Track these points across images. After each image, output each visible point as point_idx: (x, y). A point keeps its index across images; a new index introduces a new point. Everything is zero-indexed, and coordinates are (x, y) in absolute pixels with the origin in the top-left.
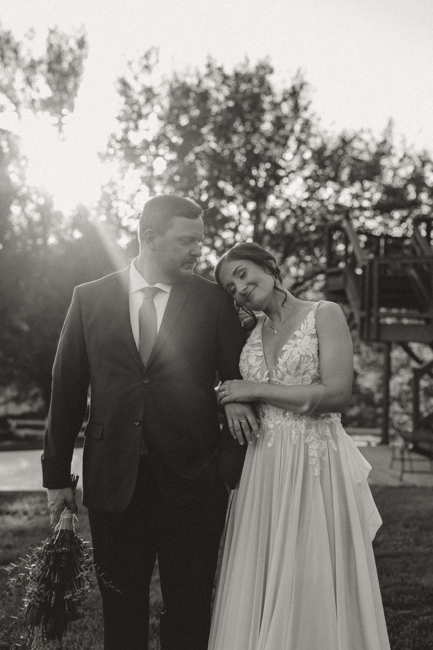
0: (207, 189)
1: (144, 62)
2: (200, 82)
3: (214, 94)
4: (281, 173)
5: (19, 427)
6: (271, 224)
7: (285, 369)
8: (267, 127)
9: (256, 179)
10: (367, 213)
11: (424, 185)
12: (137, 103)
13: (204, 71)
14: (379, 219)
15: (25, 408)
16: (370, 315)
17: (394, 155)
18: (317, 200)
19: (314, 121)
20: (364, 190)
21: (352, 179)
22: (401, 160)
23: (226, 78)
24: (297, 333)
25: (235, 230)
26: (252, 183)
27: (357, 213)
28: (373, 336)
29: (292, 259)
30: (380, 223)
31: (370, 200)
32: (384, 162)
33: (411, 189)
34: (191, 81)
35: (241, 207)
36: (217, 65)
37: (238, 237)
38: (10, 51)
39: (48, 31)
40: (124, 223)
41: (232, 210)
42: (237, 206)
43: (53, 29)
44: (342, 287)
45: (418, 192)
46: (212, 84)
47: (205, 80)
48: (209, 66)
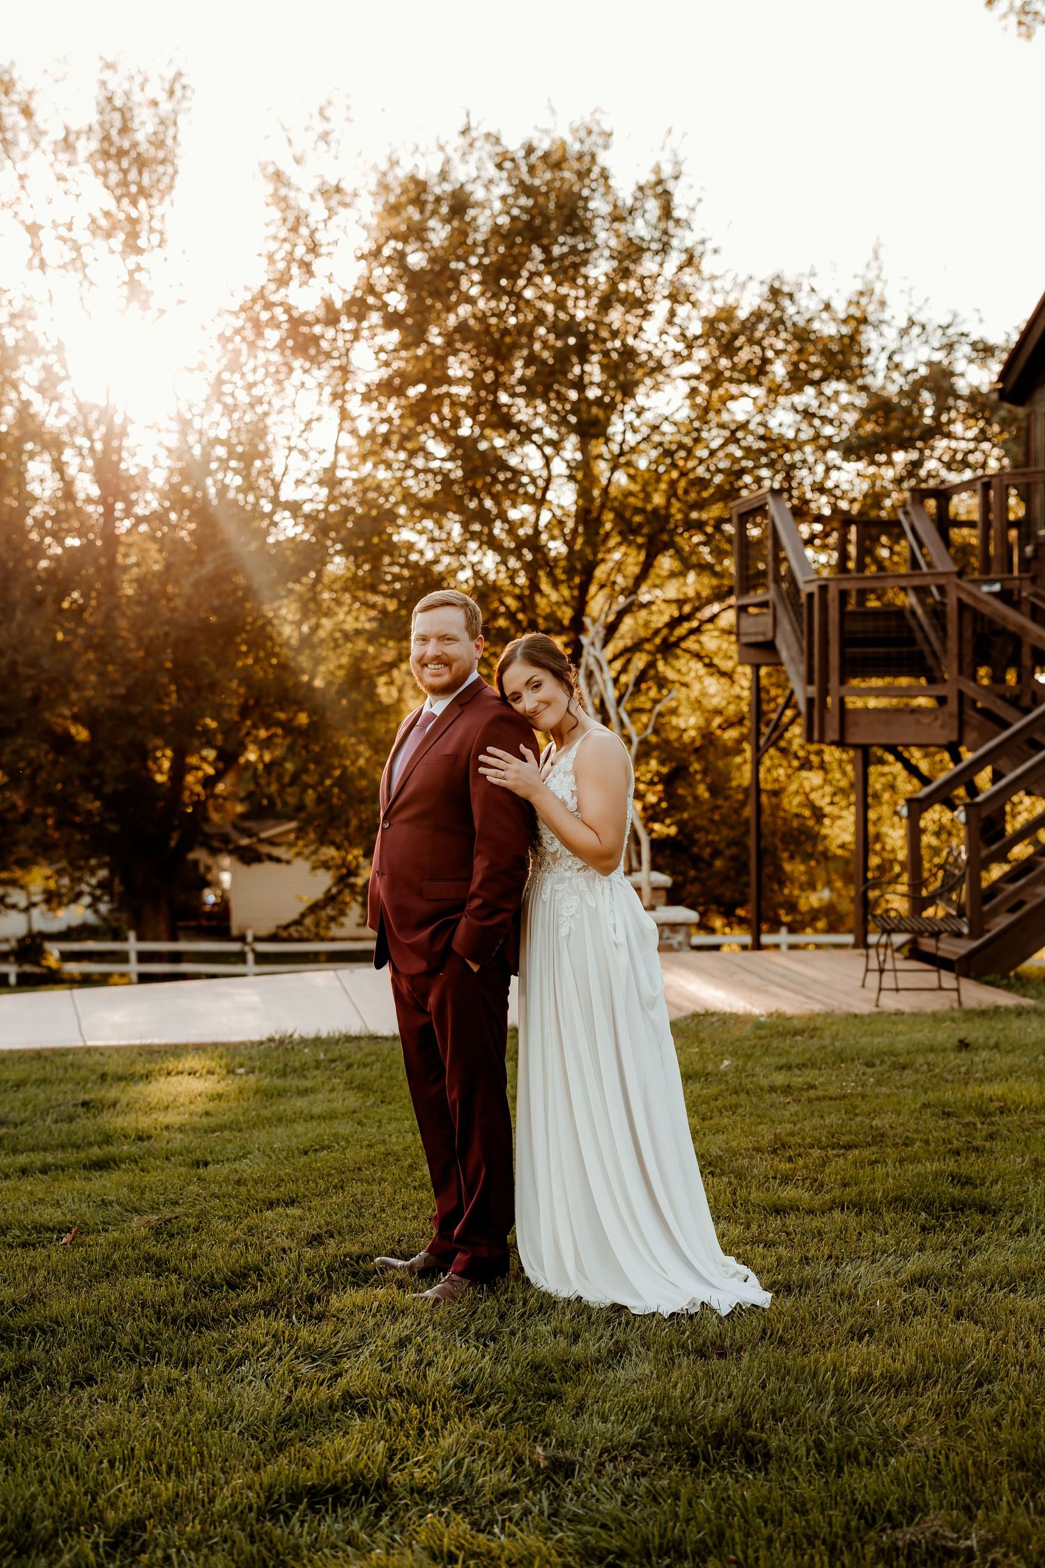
1: (321, 127)
2: (446, 166)
3: (478, 193)
5: (66, 957)
8: (599, 270)
9: (582, 384)
10: (832, 456)
11: (954, 391)
12: (304, 218)
13: (455, 142)
15: (76, 914)
16: (824, 692)
17: (889, 323)
18: (722, 426)
19: (704, 250)
20: (824, 402)
21: (798, 380)
22: (904, 333)
23: (504, 156)
25: (539, 502)
27: (807, 454)
28: (833, 735)
29: (666, 562)
30: (863, 476)
31: (838, 423)
32: (869, 338)
33: (926, 398)
34: (428, 169)
35: (548, 450)
36: (484, 129)
37: (545, 517)
38: (15, 109)
39: (100, 64)
40: (287, 494)
41: (529, 458)
42: (540, 447)
43: (110, 59)
44: (770, 636)
45: (941, 408)
46: (473, 170)
47: (457, 163)
48: (466, 131)
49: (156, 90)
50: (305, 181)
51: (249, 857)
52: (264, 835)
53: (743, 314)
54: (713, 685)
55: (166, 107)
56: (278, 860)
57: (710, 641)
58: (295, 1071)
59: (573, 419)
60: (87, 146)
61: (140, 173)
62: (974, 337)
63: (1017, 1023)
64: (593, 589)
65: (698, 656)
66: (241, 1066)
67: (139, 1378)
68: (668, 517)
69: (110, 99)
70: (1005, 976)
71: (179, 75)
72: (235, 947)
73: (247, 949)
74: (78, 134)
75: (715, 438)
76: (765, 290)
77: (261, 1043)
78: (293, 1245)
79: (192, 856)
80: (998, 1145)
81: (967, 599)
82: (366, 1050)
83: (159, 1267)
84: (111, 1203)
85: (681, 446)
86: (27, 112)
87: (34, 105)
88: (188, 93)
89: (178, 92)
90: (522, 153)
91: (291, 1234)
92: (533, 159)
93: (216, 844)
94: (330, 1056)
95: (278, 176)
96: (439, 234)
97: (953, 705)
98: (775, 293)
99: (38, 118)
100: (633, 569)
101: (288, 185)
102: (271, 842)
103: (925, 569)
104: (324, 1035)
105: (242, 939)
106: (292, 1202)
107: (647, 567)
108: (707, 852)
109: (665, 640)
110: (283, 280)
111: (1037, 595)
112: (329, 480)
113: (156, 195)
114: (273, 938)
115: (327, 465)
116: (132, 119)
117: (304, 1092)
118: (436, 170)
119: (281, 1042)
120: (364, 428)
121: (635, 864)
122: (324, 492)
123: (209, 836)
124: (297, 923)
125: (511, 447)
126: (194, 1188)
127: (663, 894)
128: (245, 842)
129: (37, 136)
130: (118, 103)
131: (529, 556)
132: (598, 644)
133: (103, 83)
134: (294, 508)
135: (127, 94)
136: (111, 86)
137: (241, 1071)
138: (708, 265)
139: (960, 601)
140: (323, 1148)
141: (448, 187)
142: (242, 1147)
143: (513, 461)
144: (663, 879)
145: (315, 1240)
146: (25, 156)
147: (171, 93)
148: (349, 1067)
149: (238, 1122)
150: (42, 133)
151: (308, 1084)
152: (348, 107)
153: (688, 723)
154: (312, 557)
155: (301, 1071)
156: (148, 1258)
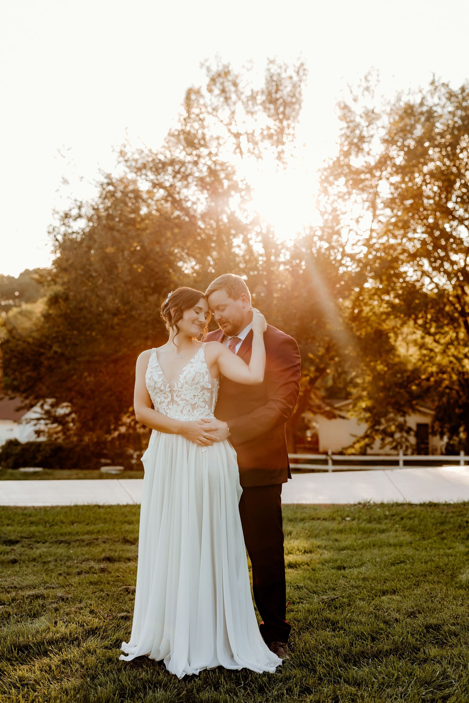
1: (364, 84)
2: (423, 99)
3: (438, 111)
7: (185, 381)
12: (358, 126)
13: (427, 88)
23: (451, 94)
24: (192, 360)
34: (416, 100)
36: (442, 81)
38: (230, 84)
39: (267, 62)
40: (348, 250)
41: (462, 232)
43: (272, 59)
46: (436, 101)
47: (429, 98)
48: (433, 83)
49: (291, 72)
50: (358, 109)
51: (331, 416)
52: (337, 405)
55: (295, 78)
56: (343, 418)
58: (375, 520)
60: (260, 98)
61: (285, 109)
66: (348, 516)
67: (334, 691)
69: (271, 77)
71: (302, 65)
72: (323, 457)
73: (329, 458)
74: (257, 92)
77: (355, 505)
78: (401, 618)
79: (303, 415)
82: (409, 511)
83: (334, 625)
84: (302, 587)
86: (235, 84)
87: (238, 81)
88: (306, 72)
89: (301, 73)
90: (460, 92)
91: (398, 611)
92: (465, 94)
93: (315, 410)
94: (391, 513)
95: (346, 107)
96: (419, 131)
99: (240, 86)
101: (350, 111)
102: (339, 409)
104: (385, 502)
105: (326, 453)
106: (394, 592)
110: (347, 154)
112: (368, 244)
113: (292, 118)
114: (341, 453)
115: (367, 237)
116: (281, 85)
117: (383, 531)
118: (418, 101)
119: (365, 505)
120: (384, 219)
122: (365, 249)
123: (311, 406)
124: (352, 447)
125: (454, 228)
126: (342, 582)
128: (328, 408)
129: (239, 94)
130: (275, 78)
131: (461, 277)
133: (269, 70)
134: (352, 257)
135: (279, 74)
136: (272, 71)
137: (348, 519)
140: (401, 562)
141: (425, 109)
142: (360, 560)
143: (455, 234)
145: (412, 615)
146: (235, 103)
147: (298, 73)
148: (402, 519)
149: (353, 546)
150: (242, 93)
151: (383, 527)
152: (378, 75)
154: (360, 278)
155: (379, 520)
156: (327, 620)
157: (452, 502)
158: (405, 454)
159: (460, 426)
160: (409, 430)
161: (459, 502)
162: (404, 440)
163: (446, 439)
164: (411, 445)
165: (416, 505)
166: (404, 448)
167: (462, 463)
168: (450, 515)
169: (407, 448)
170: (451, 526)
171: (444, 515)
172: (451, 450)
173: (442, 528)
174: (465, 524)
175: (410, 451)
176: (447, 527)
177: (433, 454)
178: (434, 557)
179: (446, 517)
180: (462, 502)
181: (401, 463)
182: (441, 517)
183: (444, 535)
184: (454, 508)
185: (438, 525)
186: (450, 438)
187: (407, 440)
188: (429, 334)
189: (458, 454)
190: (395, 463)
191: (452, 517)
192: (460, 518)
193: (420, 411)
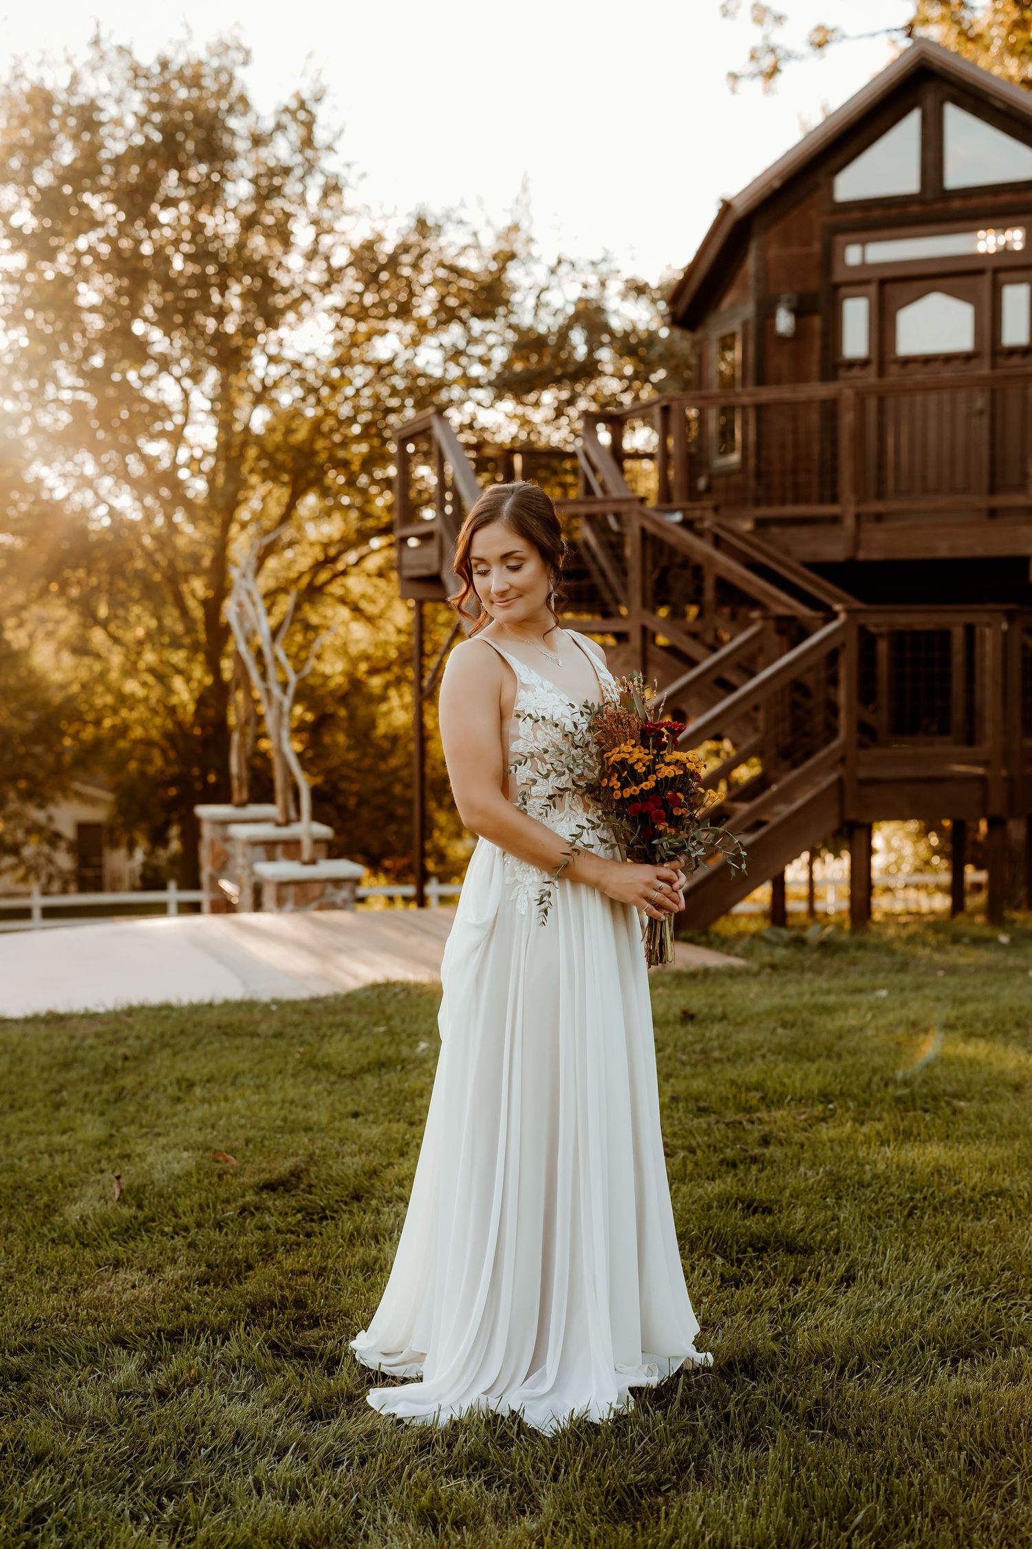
0: (105, 340)
2: (75, 79)
3: (110, 111)
4: (280, 300)
6: (259, 419)
8: (239, 190)
9: (221, 314)
10: (481, 394)
11: (606, 328)
13: (86, 54)
14: (508, 405)
17: (538, 260)
18: (366, 364)
19: (349, 177)
20: (471, 341)
21: (446, 315)
22: (553, 271)
23: (137, 72)
25: (177, 438)
26: (211, 324)
27: (456, 392)
29: (311, 501)
30: (512, 417)
31: (485, 362)
32: (514, 274)
33: (578, 337)
34: (56, 81)
35: (187, 383)
36: (115, 41)
37: (183, 455)
41: (167, 390)
42: (178, 380)
44: (435, 569)
45: (593, 345)
46: (105, 86)
47: (86, 75)
48: (96, 42)
53: (388, 247)
54: (359, 632)
57: (356, 584)
59: (212, 351)
62: (627, 274)
63: (736, 988)
64: (234, 529)
65: (343, 601)
68: (314, 453)
70: (705, 931)
75: (360, 375)
76: (412, 223)
80: (773, 1151)
81: (651, 528)
85: (327, 382)
90: (156, 68)
92: (167, 74)
96: (67, 154)
97: (636, 641)
98: (422, 226)
100: (276, 511)
103: (599, 494)
107: (291, 507)
108: (352, 802)
109: (310, 584)
111: (720, 526)
118: (65, 82)
121: (293, 814)
125: (147, 381)
127: (323, 847)
131: (165, 492)
132: (250, 575)
138: (350, 198)
139: (643, 530)
141: (77, 101)
143: (149, 393)
144: (323, 831)
153: (333, 668)
157: (101, 1010)
158: (45, 893)
159: (167, 824)
160: (54, 838)
161: (119, 1008)
162: (42, 861)
163: (139, 856)
164: (61, 872)
165: (16, 1021)
166: (44, 879)
167: (173, 908)
168: (90, 1041)
169: (50, 878)
170: (86, 1071)
171: (75, 1043)
172: (152, 880)
173: (60, 1078)
174: (119, 1064)
175: (56, 886)
176: (73, 1075)
177: (114, 890)
178: (20, 1159)
179: (77, 1048)
180: (126, 1006)
181: (37, 913)
182: (66, 1049)
183: (65, 1094)
184: (103, 1023)
185: (54, 1070)
186: (150, 854)
187: (50, 861)
188: (97, 622)
189: (162, 887)
190: (24, 914)
191: (92, 1048)
192: (111, 1050)
193: (79, 795)
